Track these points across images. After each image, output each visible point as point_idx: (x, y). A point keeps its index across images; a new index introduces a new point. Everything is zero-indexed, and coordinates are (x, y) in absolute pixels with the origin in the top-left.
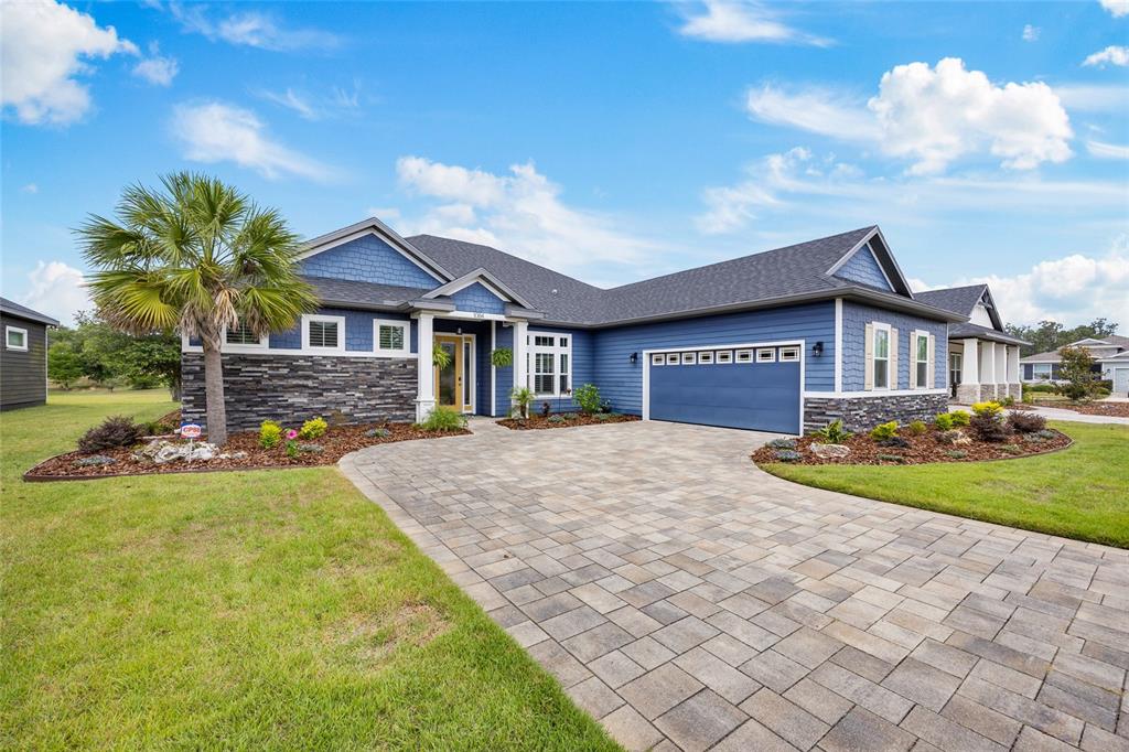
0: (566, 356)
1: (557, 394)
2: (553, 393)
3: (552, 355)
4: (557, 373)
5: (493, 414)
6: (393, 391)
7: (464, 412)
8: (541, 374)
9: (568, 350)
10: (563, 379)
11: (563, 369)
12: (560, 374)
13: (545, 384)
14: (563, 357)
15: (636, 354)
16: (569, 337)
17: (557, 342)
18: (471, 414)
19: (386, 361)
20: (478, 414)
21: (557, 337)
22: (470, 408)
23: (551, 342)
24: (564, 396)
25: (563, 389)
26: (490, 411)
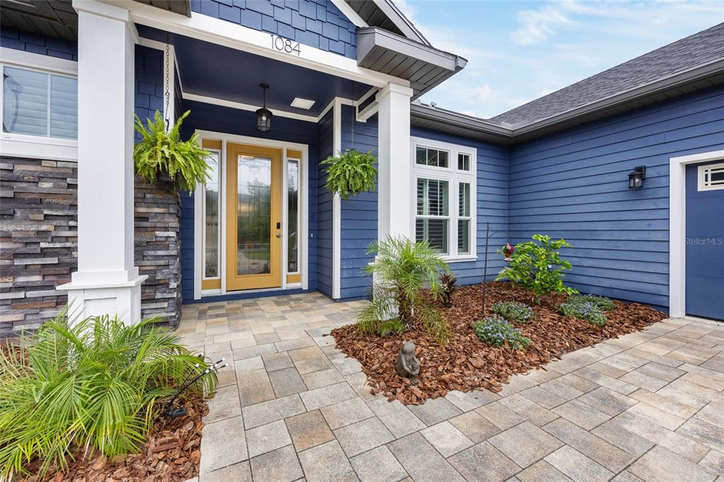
0: (468, 185)
1: (453, 254)
2: (445, 250)
3: (446, 183)
4: (453, 217)
5: (337, 294)
6: (44, 253)
7: (285, 286)
8: (426, 216)
9: (471, 176)
10: (463, 226)
11: (464, 208)
12: (458, 217)
13: (434, 234)
14: (464, 188)
15: (640, 172)
16: (472, 152)
17: (453, 160)
18: (300, 291)
19: (19, 168)
20: (310, 290)
21: (454, 151)
22: (298, 279)
23: (442, 160)
24: (464, 257)
25: (463, 245)
26: (331, 287)
